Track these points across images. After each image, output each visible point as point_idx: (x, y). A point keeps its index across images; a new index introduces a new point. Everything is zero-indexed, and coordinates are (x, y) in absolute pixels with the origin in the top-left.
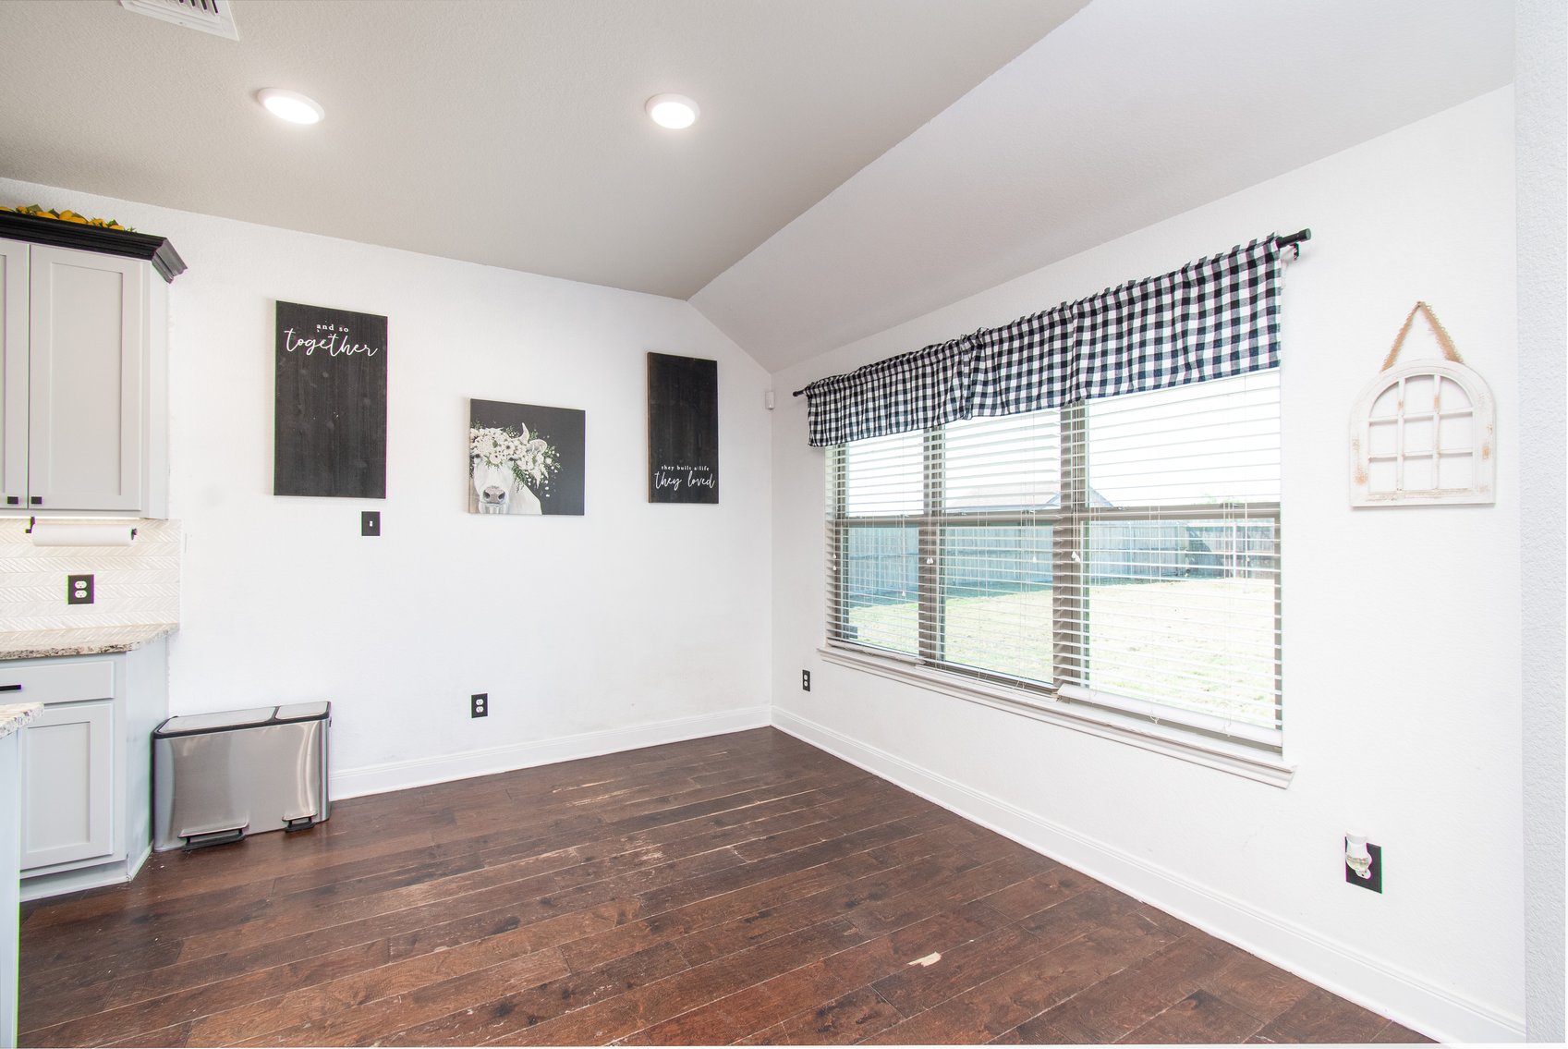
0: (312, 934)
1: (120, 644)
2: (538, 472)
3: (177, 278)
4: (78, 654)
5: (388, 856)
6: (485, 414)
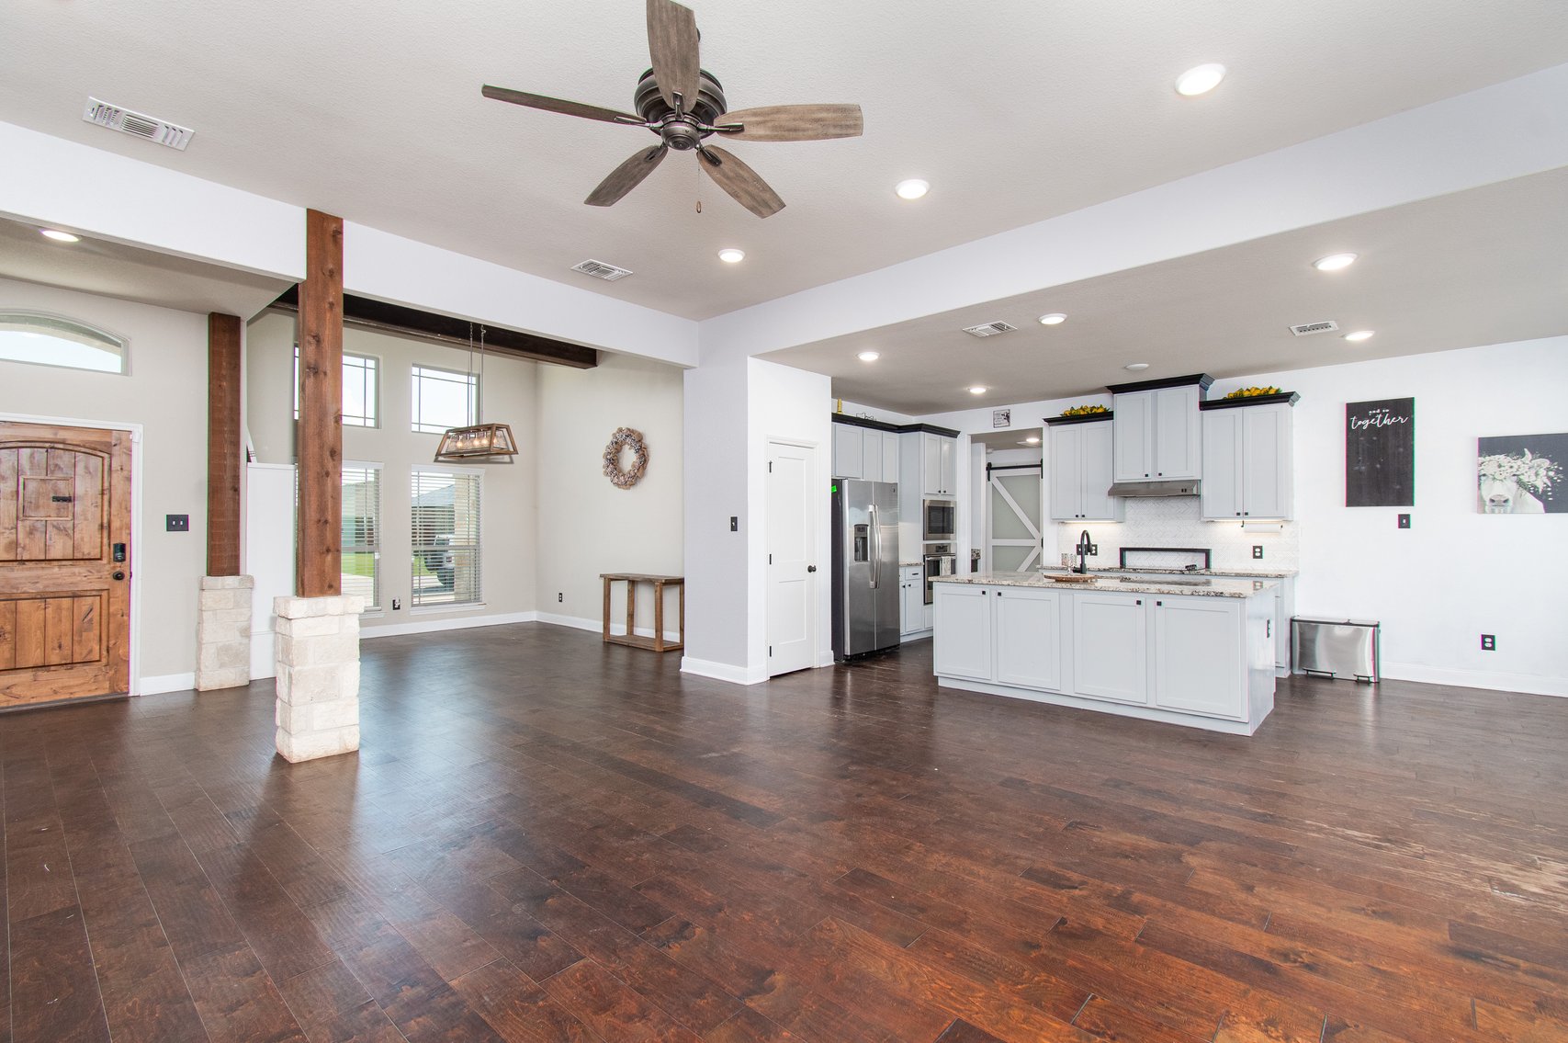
1: (1277, 575)
2: (1541, 482)
6: (1491, 446)
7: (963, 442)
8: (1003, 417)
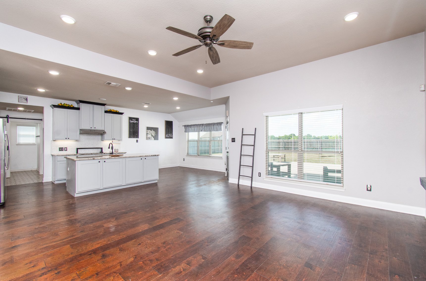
2: (154, 135)
6: (148, 128)
8: (24, 99)
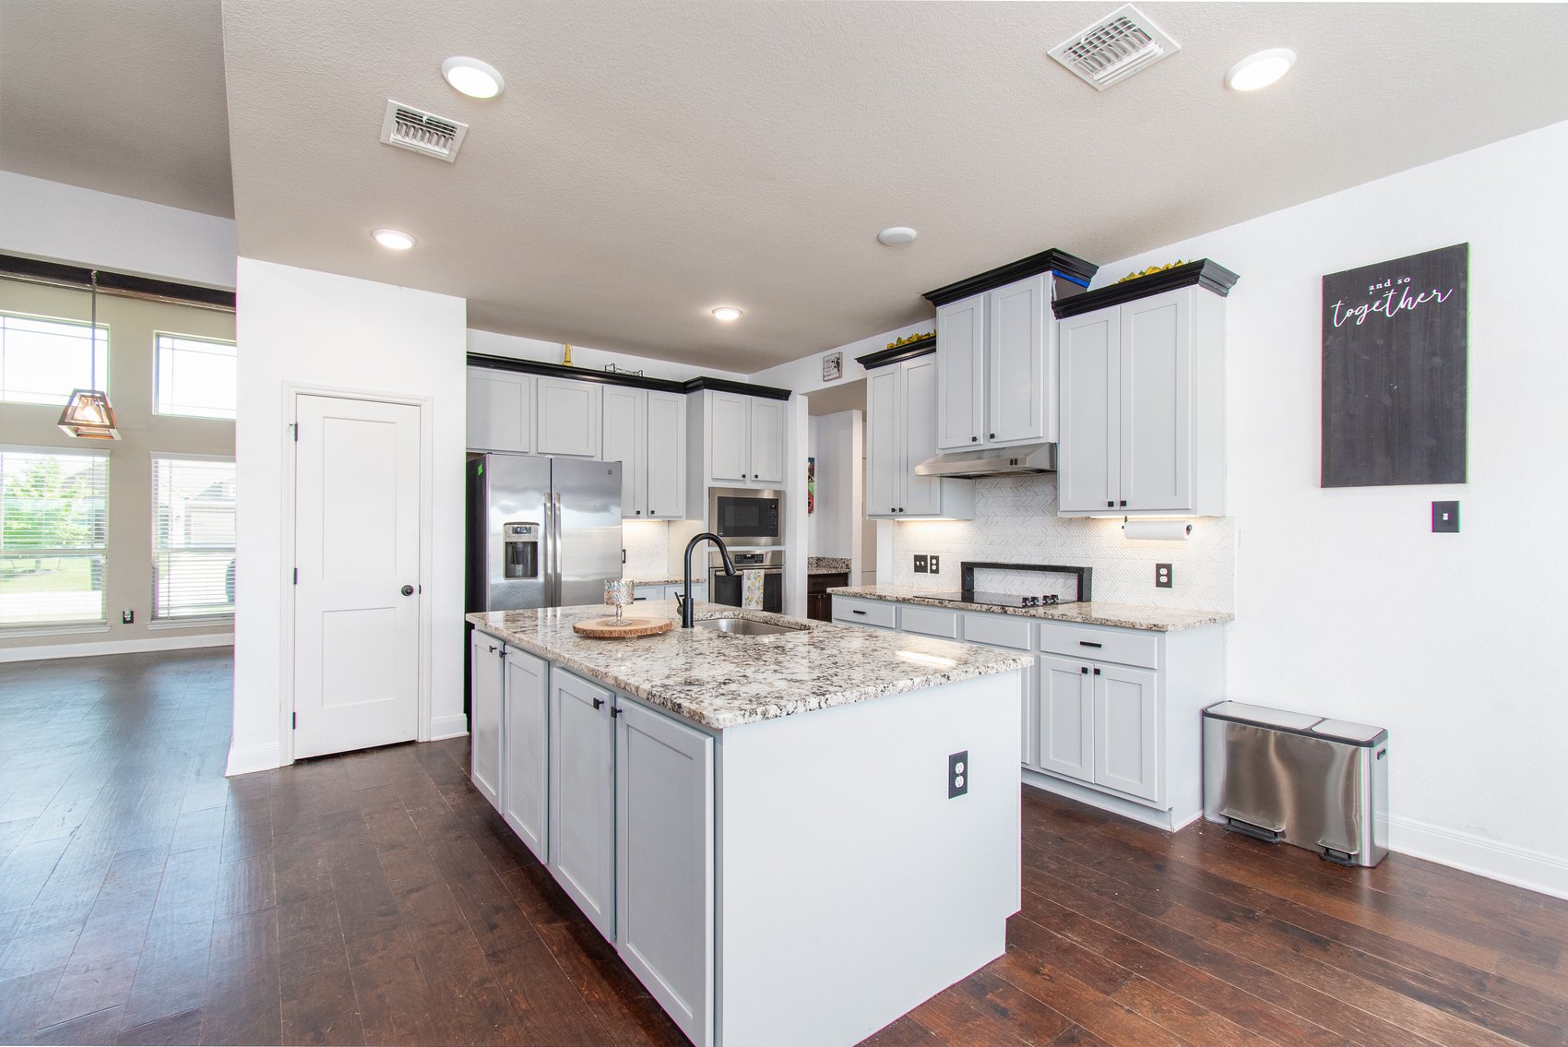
0: (1273, 974)
1: (1160, 624)
3: (1233, 290)
4: (1133, 627)
5: (1417, 948)
7: (798, 407)
8: (833, 364)
